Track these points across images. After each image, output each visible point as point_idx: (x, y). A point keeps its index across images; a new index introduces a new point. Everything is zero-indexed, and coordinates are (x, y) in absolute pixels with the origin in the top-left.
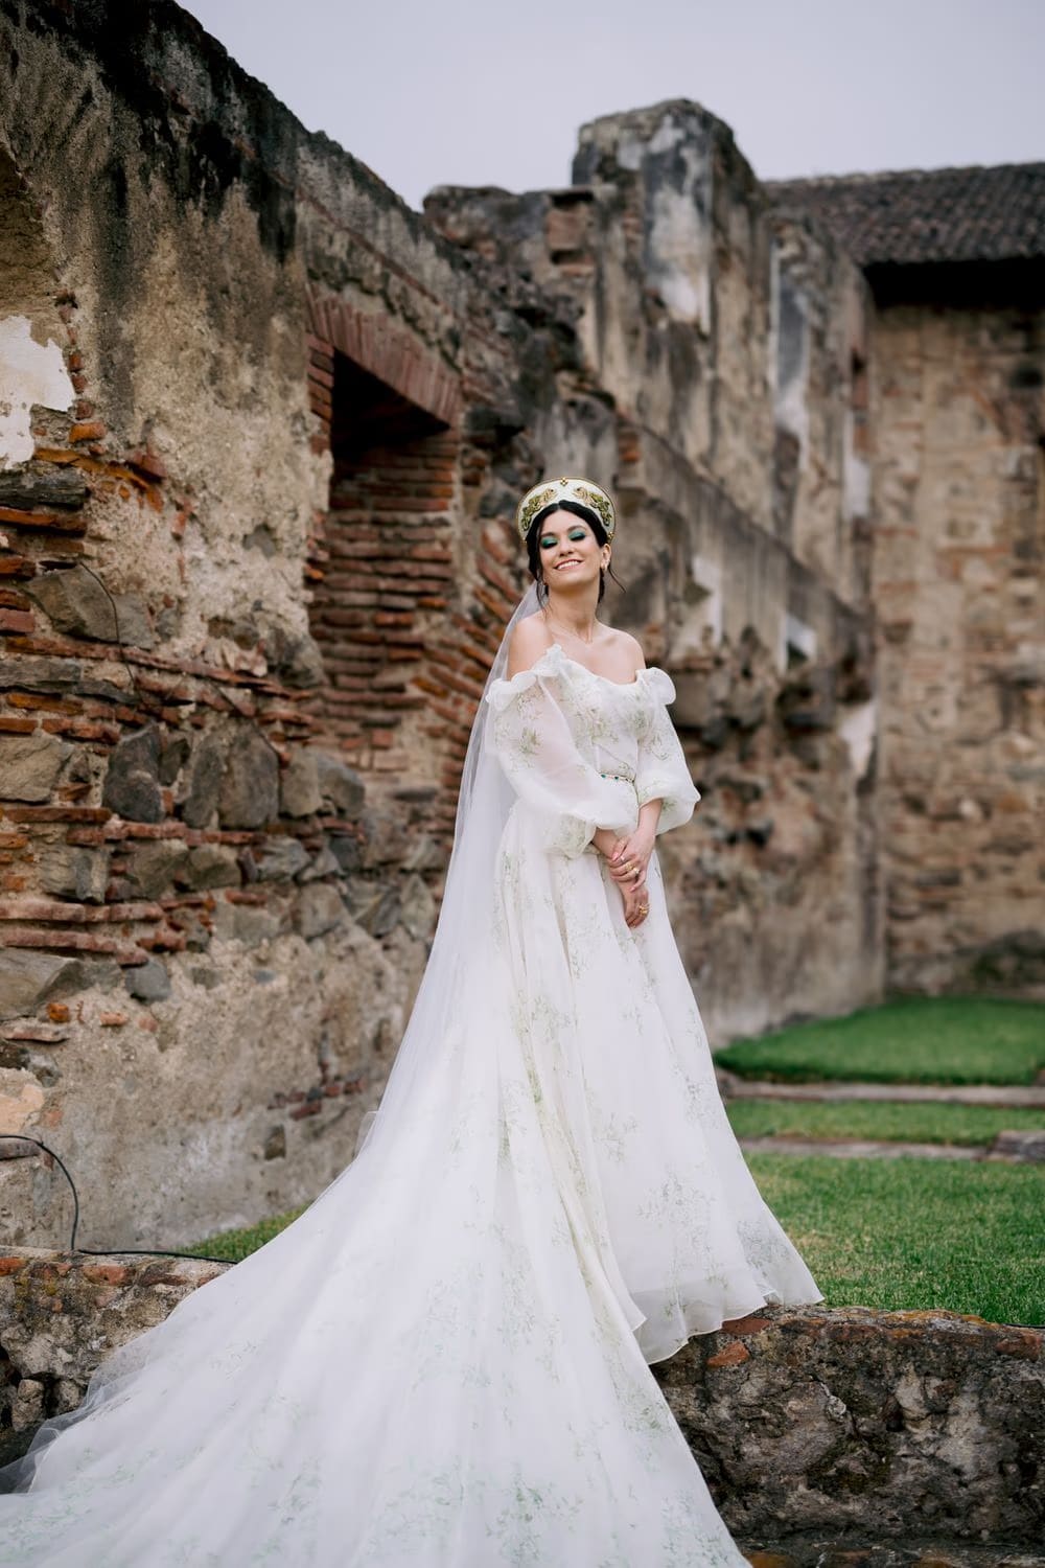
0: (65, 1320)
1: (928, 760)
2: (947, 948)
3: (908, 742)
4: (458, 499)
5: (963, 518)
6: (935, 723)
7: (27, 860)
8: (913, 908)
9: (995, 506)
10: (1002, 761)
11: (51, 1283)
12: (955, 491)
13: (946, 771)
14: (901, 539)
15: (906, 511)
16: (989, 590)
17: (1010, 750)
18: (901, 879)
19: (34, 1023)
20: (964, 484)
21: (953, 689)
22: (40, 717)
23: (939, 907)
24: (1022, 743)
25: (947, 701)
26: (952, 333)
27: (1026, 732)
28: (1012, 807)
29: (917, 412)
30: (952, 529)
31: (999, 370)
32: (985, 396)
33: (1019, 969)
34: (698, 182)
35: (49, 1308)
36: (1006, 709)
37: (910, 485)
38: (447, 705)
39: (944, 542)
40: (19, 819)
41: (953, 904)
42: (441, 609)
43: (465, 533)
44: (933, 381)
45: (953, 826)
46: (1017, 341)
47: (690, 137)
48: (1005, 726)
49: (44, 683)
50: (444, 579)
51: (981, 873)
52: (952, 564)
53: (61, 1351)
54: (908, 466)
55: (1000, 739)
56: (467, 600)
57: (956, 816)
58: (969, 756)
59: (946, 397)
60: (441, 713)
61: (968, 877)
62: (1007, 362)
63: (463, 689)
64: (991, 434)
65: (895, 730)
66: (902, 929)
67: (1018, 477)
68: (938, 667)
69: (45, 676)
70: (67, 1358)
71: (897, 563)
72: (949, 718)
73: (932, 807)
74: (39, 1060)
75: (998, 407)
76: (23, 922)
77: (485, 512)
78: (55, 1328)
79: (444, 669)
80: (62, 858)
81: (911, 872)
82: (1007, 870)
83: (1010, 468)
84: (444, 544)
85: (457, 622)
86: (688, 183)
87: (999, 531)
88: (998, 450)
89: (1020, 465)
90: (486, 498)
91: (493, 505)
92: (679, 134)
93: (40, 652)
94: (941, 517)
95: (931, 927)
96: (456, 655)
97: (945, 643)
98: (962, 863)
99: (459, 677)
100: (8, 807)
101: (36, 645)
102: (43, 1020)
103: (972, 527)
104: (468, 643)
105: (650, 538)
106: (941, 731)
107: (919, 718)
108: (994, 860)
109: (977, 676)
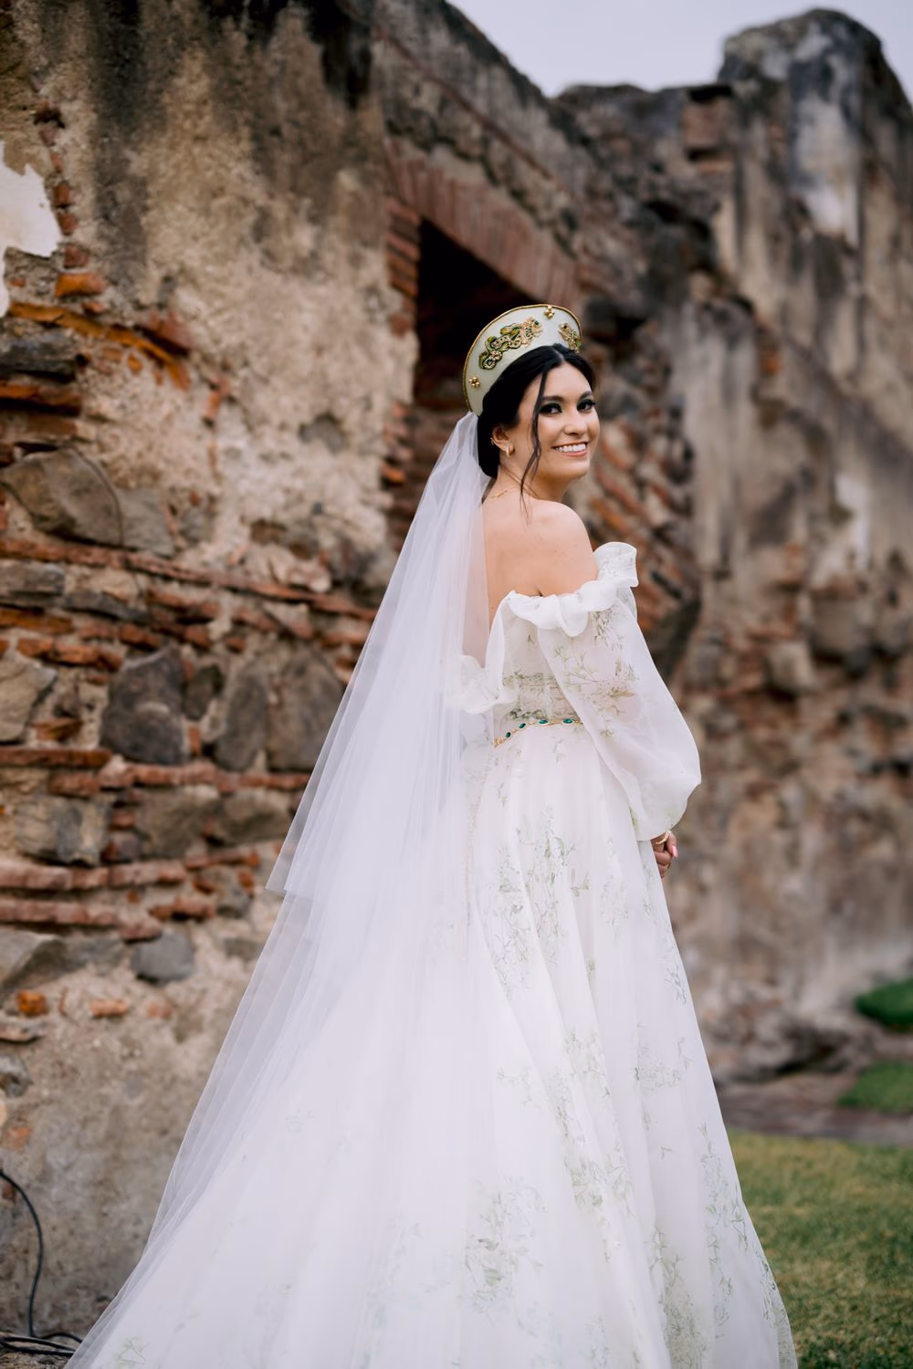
22: (13, 636)
34: (847, 90)
47: (838, 44)
49: (18, 594)
90: (604, 399)
92: (826, 42)
93: (17, 555)
101: (11, 547)
102: (11, 1013)
105: (790, 451)
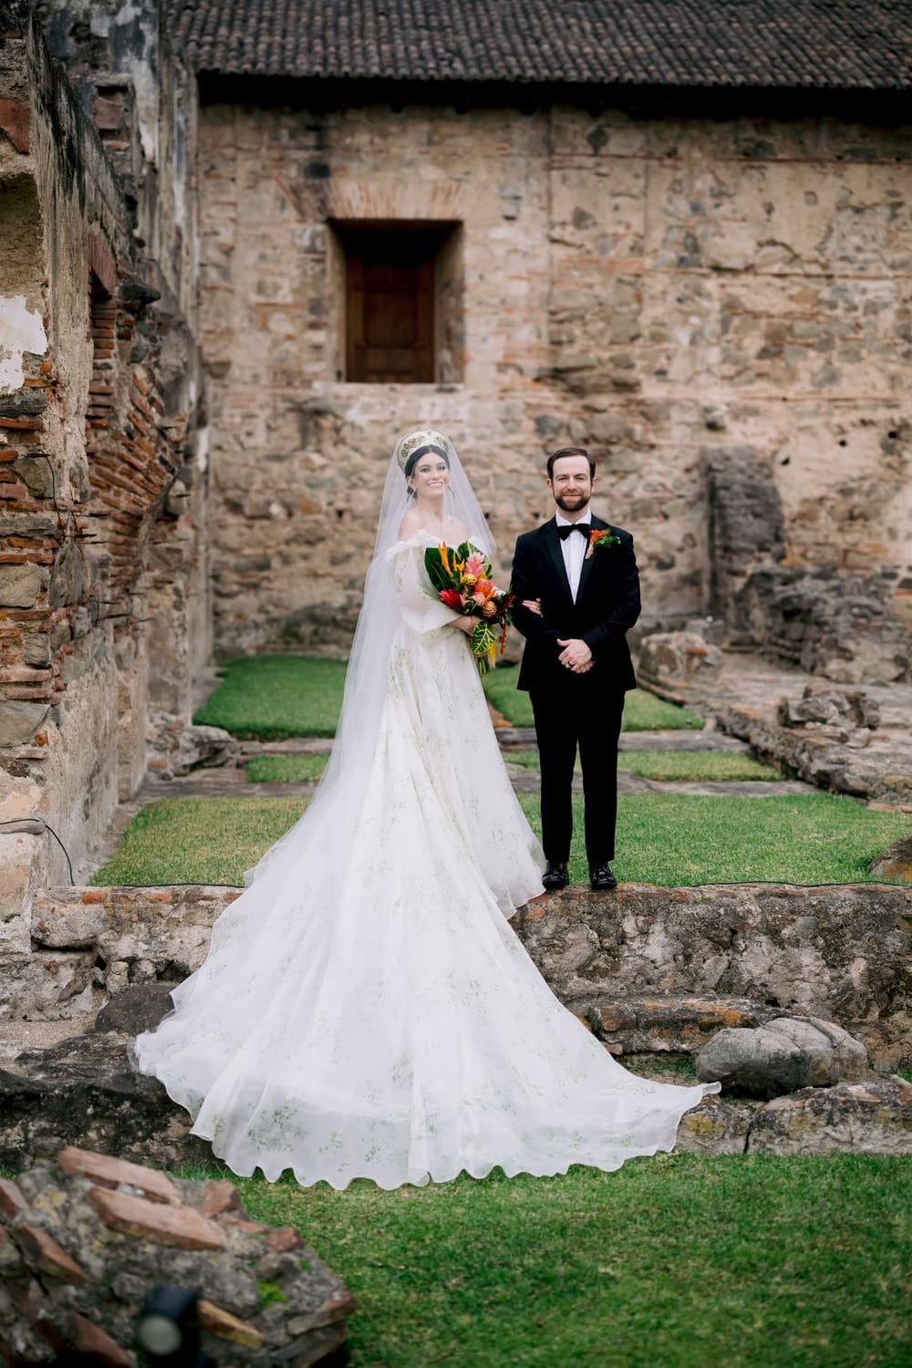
0: (142, 925)
1: (244, 471)
2: (261, 618)
3: (227, 457)
4: (116, 350)
5: (269, 279)
6: (250, 442)
7: (18, 644)
8: (235, 588)
9: (295, 273)
10: (302, 474)
11: (128, 905)
12: (263, 257)
13: (259, 479)
14: (220, 294)
15: (225, 273)
16: (290, 337)
17: (307, 463)
18: (224, 565)
19: (29, 747)
20: (269, 252)
21: (264, 416)
22: (26, 551)
23: (255, 587)
24: (317, 460)
25: (259, 426)
26: (259, 129)
27: (319, 451)
28: (309, 509)
29: (233, 192)
30: (261, 288)
31: (295, 161)
32: (286, 183)
33: (315, 633)
35: (130, 919)
36: (304, 432)
37: (228, 251)
38: (111, 495)
39: (255, 298)
40: (16, 618)
41: (265, 584)
42: (105, 428)
43: (121, 373)
44: (245, 167)
45: (266, 523)
46: (310, 140)
47: (145, 12)
48: (303, 447)
49: (30, 531)
50: (108, 407)
51: (286, 560)
52: (261, 315)
53: (140, 944)
54: (226, 236)
55: (300, 454)
56: (123, 421)
57: (268, 517)
58: (276, 468)
59: (255, 181)
60: (106, 501)
61: (276, 563)
62: (302, 156)
63: (121, 485)
64: (291, 213)
65: (219, 448)
66: (225, 604)
67: (312, 250)
68: (252, 399)
69: (31, 526)
70: (146, 947)
71: (218, 314)
72: (260, 438)
73: (248, 511)
74: (34, 770)
75: (295, 191)
76: (16, 683)
77: (135, 359)
78: (136, 931)
79: (107, 470)
80: (39, 642)
81: (231, 559)
82: (305, 557)
83: (306, 242)
84: (108, 382)
85: (116, 436)
86: (145, 51)
87: (295, 291)
88: (294, 226)
89: (313, 240)
90: (135, 349)
91: (141, 353)
92: (138, 11)
93: (26, 511)
94: (253, 278)
95: (248, 601)
96: (115, 460)
97: (256, 378)
98: (270, 552)
99: (117, 475)
100: (10, 611)
101: (24, 506)
102: (34, 745)
103: (277, 288)
104: (124, 451)
105: (178, 351)
106: (255, 448)
107: (236, 437)
108: (296, 550)
109: (282, 406)
